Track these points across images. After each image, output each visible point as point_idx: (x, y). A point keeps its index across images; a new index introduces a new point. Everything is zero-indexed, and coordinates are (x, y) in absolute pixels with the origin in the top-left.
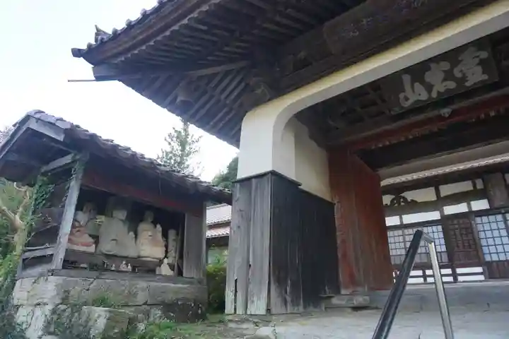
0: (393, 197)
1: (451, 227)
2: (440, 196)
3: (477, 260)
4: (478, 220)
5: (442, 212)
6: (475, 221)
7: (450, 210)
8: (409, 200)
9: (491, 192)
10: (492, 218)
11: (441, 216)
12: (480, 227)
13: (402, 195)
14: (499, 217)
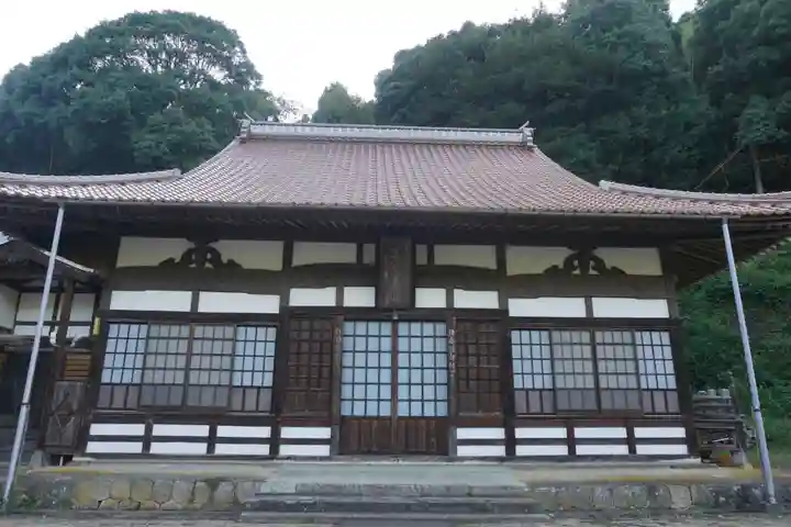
0: (192, 245)
1: (294, 335)
2: (290, 262)
3: (325, 414)
4: (349, 327)
5: (285, 299)
6: (341, 327)
7: (302, 297)
8: (225, 259)
9: (386, 275)
10: (373, 327)
11: (281, 308)
12: (348, 343)
13: (213, 245)
14: (386, 328)
